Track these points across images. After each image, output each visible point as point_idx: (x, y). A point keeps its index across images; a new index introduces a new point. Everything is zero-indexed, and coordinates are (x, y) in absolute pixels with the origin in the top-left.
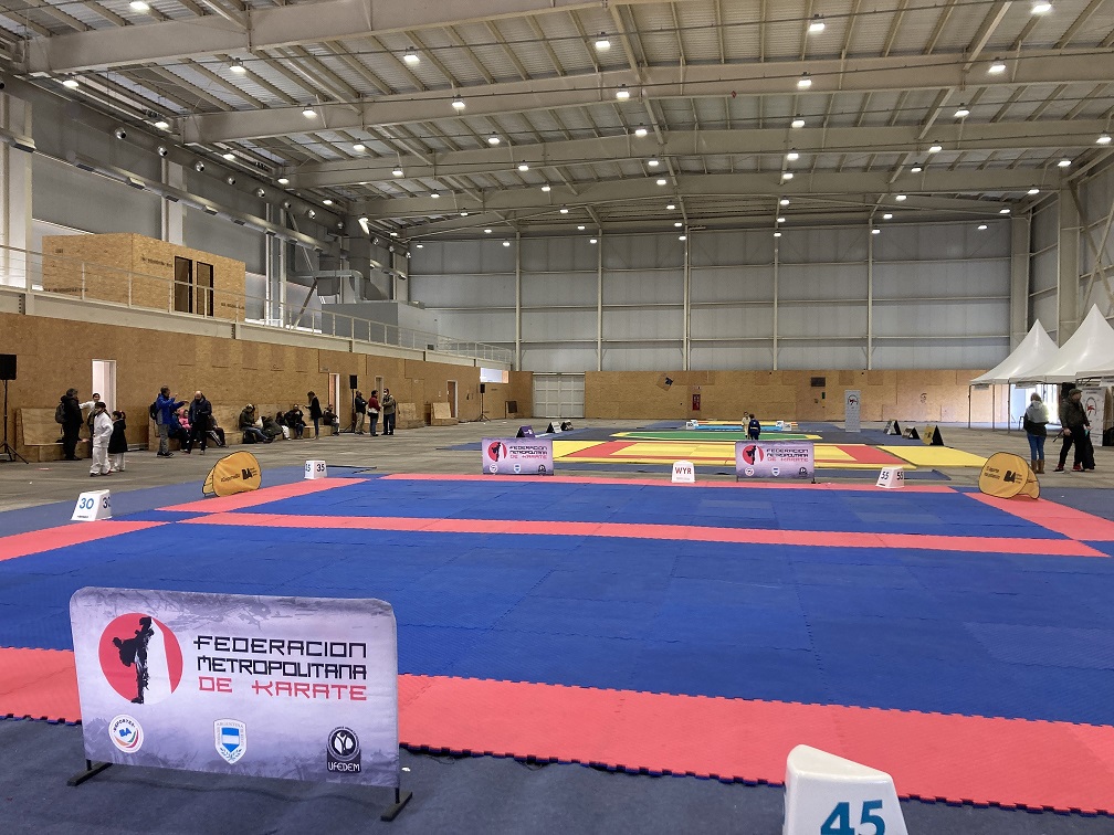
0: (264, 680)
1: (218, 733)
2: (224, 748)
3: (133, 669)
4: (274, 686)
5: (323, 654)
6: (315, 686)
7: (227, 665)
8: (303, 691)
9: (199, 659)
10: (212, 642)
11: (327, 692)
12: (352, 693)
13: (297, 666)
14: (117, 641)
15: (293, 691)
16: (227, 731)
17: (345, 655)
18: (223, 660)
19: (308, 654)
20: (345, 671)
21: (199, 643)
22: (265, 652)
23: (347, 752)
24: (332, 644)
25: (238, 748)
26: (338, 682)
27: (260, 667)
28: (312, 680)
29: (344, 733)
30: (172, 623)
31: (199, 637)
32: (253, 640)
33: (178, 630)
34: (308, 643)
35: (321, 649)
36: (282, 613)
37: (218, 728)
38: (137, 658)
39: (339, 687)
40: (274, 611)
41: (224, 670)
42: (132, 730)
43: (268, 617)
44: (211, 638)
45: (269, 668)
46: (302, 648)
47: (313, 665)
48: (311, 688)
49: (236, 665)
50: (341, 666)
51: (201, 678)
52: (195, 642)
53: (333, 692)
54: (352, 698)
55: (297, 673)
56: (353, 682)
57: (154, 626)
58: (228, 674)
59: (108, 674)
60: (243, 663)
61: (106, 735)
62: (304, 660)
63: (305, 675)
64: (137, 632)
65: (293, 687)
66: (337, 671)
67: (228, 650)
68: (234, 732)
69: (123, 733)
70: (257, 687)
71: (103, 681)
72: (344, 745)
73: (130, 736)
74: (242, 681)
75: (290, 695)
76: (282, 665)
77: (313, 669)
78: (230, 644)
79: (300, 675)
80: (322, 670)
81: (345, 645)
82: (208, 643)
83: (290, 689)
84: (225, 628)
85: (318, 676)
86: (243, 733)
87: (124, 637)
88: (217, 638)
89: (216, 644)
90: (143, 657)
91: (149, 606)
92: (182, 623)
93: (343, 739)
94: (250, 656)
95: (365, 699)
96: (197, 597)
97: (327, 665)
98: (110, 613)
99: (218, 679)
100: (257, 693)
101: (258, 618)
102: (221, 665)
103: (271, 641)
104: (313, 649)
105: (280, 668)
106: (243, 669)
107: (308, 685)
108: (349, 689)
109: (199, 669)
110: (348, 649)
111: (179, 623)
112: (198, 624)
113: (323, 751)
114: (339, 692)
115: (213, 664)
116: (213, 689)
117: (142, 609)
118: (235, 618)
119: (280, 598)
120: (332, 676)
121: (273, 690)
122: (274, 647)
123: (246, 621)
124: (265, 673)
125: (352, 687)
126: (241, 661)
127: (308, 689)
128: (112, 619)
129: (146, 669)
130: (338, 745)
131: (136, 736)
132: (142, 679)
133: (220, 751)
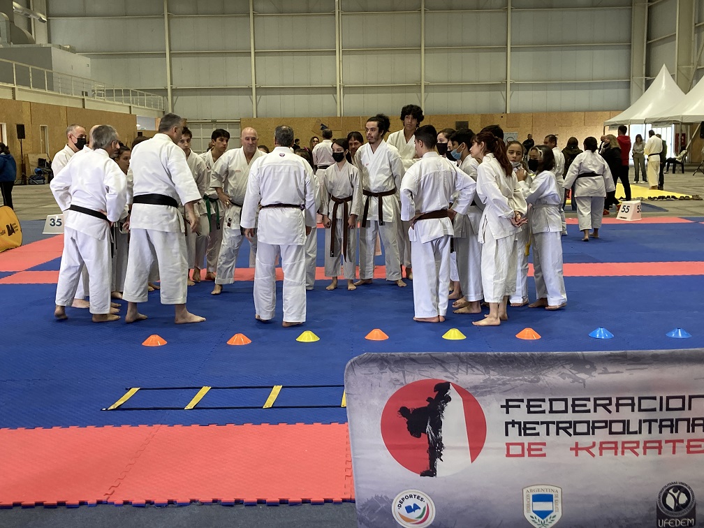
0: (585, 441)
1: (528, 500)
2: (534, 515)
3: (423, 441)
4: (597, 446)
5: (658, 409)
6: (646, 442)
7: (541, 429)
8: (632, 449)
9: (507, 424)
10: (524, 405)
11: (660, 448)
12: (689, 447)
13: (626, 424)
14: (404, 411)
15: (620, 450)
16: (538, 498)
17: (683, 409)
18: (537, 423)
19: (640, 410)
20: (683, 426)
21: (507, 407)
22: (589, 411)
23: (679, 507)
24: (668, 398)
25: (552, 515)
26: (674, 436)
27: (582, 428)
28: (645, 435)
29: (679, 488)
30: (476, 387)
31: (508, 401)
32: (574, 400)
33: (482, 394)
34: (640, 399)
35: (656, 404)
36: (610, 369)
37: (528, 494)
38: (429, 428)
39: (674, 442)
40: (600, 368)
41: (538, 434)
42: (421, 505)
43: (594, 374)
44: (522, 401)
45: (592, 427)
46: (633, 405)
47: (645, 421)
48: (641, 445)
49: (553, 428)
50: (677, 420)
51: (508, 445)
52: (502, 407)
53: (667, 448)
54: (689, 452)
55: (626, 429)
56: (691, 436)
57: (452, 392)
58: (543, 437)
60: (561, 425)
61: (387, 513)
62: (634, 417)
63: (636, 433)
64: (429, 399)
65: (620, 446)
66: (673, 426)
67: (544, 412)
68: (548, 498)
69: (409, 509)
70: (576, 449)
71: (385, 456)
72: (676, 501)
73: (418, 513)
74: (558, 445)
75: (616, 454)
76: (608, 424)
77: (645, 426)
78: (546, 406)
79: (629, 433)
80: (655, 426)
81: (683, 398)
82: (519, 406)
83: (616, 448)
84: (542, 390)
85: (650, 432)
86: (558, 497)
87: (412, 405)
88: (529, 401)
89: (529, 406)
90: (437, 426)
91: (446, 370)
92: (486, 389)
93: (676, 495)
94: (570, 416)
96: (504, 357)
97: (662, 421)
98: (398, 381)
99: (530, 444)
100: (577, 455)
101: (582, 376)
102: (534, 429)
103: (595, 400)
104: (646, 404)
105: (606, 427)
106: (561, 431)
107: (638, 443)
108: (686, 443)
109: (507, 434)
110: (687, 402)
111: (485, 387)
112: (508, 387)
113: (652, 509)
114: (674, 447)
115: (524, 428)
116: (523, 455)
117: (439, 375)
118: (554, 378)
119: (608, 352)
120: (666, 431)
121: (595, 451)
122: (600, 405)
123: (568, 380)
124: (588, 433)
125: (689, 441)
126: (558, 423)
127: (638, 447)
128: (398, 387)
129: (441, 439)
130: (670, 502)
131: (427, 511)
132: (435, 449)
133: (530, 520)
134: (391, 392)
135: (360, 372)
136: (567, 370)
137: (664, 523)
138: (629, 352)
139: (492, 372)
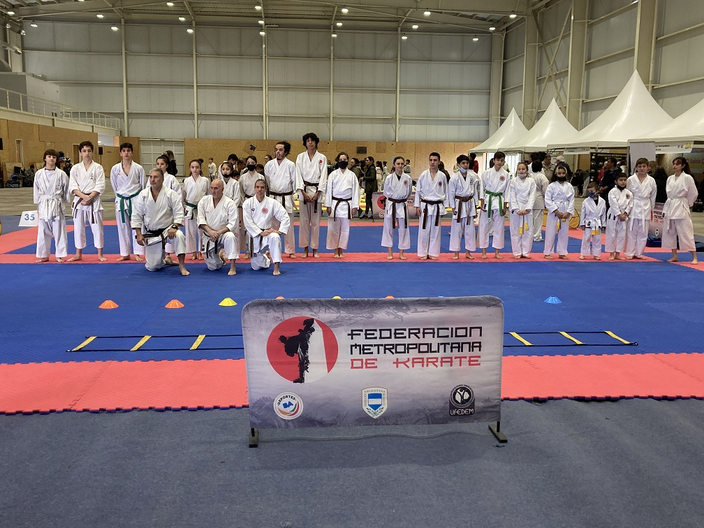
0: (403, 357)
1: (365, 397)
2: (369, 407)
3: (296, 359)
4: (411, 361)
5: (450, 336)
6: (442, 358)
7: (374, 349)
8: (433, 362)
9: (352, 346)
10: (363, 334)
11: (451, 362)
12: (470, 361)
13: (429, 346)
14: (282, 339)
15: (425, 363)
16: (372, 396)
17: (466, 336)
18: (371, 345)
19: (438, 337)
20: (466, 347)
21: (352, 335)
22: (405, 337)
23: (464, 402)
24: (457, 329)
25: (381, 407)
26: (461, 354)
27: (401, 349)
28: (441, 354)
29: (464, 389)
30: (331, 322)
31: (352, 331)
32: (396, 330)
33: (335, 327)
34: (438, 329)
35: (448, 333)
36: (419, 309)
37: (365, 394)
38: (299, 350)
39: (460, 358)
40: (412, 309)
41: (372, 353)
42: (294, 402)
43: (408, 312)
44: (362, 331)
45: (407, 348)
46: (434, 333)
47: (442, 344)
48: (439, 360)
49: (382, 348)
50: (463, 343)
51: (352, 360)
52: (349, 335)
53: (456, 362)
54: (470, 365)
55: (429, 350)
56: (471, 354)
57: (315, 325)
58: (375, 355)
59: (274, 364)
60: (387, 347)
61: (271, 409)
62: (435, 341)
63: (435, 352)
64: (300, 330)
65: (425, 360)
66: (460, 347)
67: (376, 338)
68: (378, 396)
69: (285, 406)
70: (397, 363)
71: (270, 369)
72: (462, 397)
73: (292, 408)
74: (385, 361)
75: (423, 366)
76: (418, 346)
77: (442, 347)
78: (377, 334)
79: (431, 352)
80: (448, 347)
81: (466, 328)
82: (360, 334)
83: (423, 362)
84: (374, 323)
85: (445, 352)
86: (385, 396)
87: (288, 335)
88: (366, 330)
89: (366, 334)
90: (305, 348)
91: (312, 311)
92: (338, 323)
93: (462, 393)
94: (393, 341)
95: (479, 364)
96: (350, 301)
97: (452, 344)
98: (278, 318)
99: (366, 360)
100: (397, 367)
101: (401, 314)
102: (370, 349)
103: (410, 330)
104: (442, 333)
105: (416, 348)
106: (387, 351)
107: (437, 358)
108: (468, 359)
109: (352, 354)
110: (469, 331)
111: (337, 321)
112: (352, 321)
113: (446, 403)
114: (461, 361)
115: (363, 349)
116: (362, 367)
117: (306, 314)
118: (383, 315)
119: (418, 298)
120: (455, 350)
121: (409, 364)
122: (412, 333)
123: (392, 317)
124: (405, 352)
125: (470, 357)
126: (385, 345)
127: (437, 361)
128: (279, 322)
129: (307, 357)
130: (458, 398)
131: (297, 406)
132: (304, 365)
133: (366, 411)
134: (274, 326)
135: (253, 312)
136: (391, 310)
137: (454, 412)
138: (431, 298)
139: (342, 312)
